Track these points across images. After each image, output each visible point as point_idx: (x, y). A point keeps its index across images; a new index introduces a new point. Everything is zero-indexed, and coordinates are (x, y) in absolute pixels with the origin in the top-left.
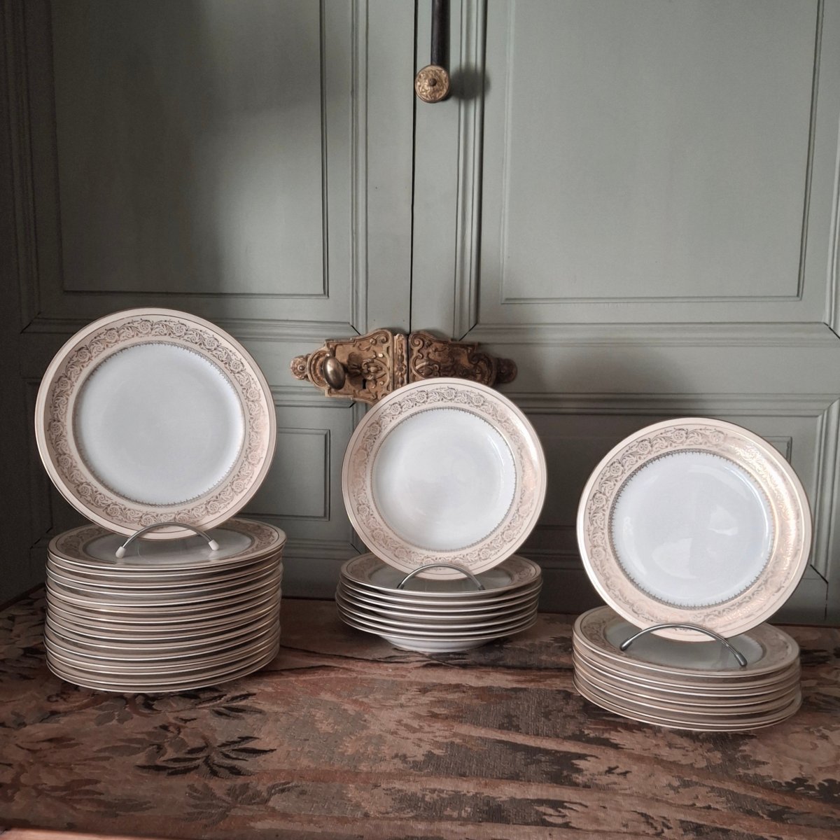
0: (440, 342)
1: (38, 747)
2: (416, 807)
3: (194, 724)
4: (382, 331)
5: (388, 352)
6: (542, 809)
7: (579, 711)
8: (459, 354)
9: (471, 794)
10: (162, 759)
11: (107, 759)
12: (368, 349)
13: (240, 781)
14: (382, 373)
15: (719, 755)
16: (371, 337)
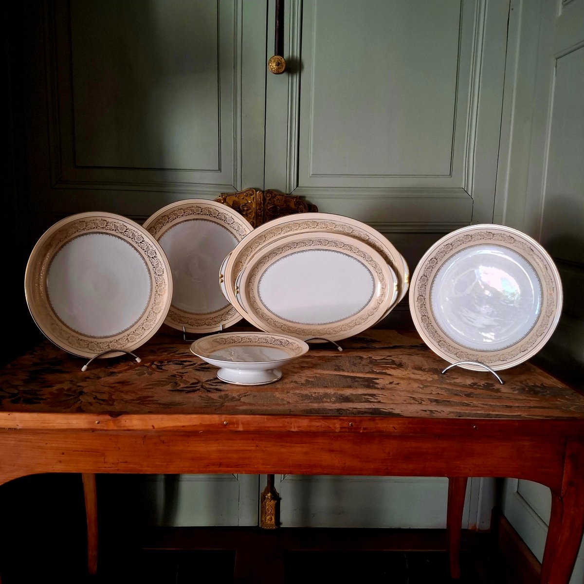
0: (280, 195)
1: (113, 385)
2: (310, 399)
3: (188, 374)
4: (250, 189)
5: (253, 200)
6: (367, 397)
7: (369, 363)
8: (290, 202)
9: (332, 393)
10: (179, 387)
11: (153, 388)
12: (243, 199)
13: (223, 393)
14: (250, 211)
15: (436, 376)
16: (245, 192)
